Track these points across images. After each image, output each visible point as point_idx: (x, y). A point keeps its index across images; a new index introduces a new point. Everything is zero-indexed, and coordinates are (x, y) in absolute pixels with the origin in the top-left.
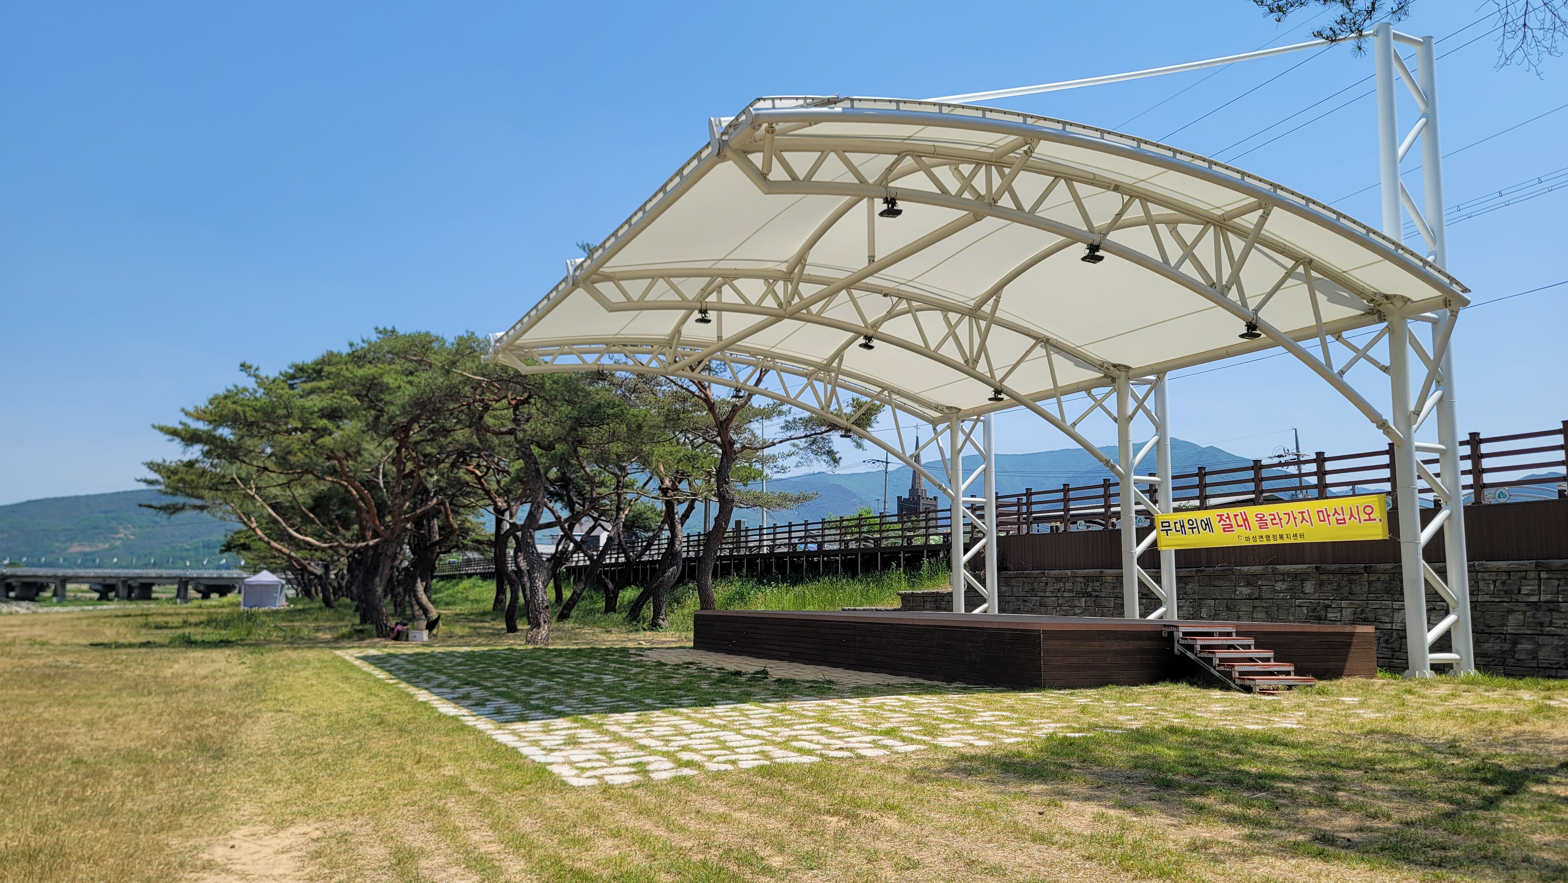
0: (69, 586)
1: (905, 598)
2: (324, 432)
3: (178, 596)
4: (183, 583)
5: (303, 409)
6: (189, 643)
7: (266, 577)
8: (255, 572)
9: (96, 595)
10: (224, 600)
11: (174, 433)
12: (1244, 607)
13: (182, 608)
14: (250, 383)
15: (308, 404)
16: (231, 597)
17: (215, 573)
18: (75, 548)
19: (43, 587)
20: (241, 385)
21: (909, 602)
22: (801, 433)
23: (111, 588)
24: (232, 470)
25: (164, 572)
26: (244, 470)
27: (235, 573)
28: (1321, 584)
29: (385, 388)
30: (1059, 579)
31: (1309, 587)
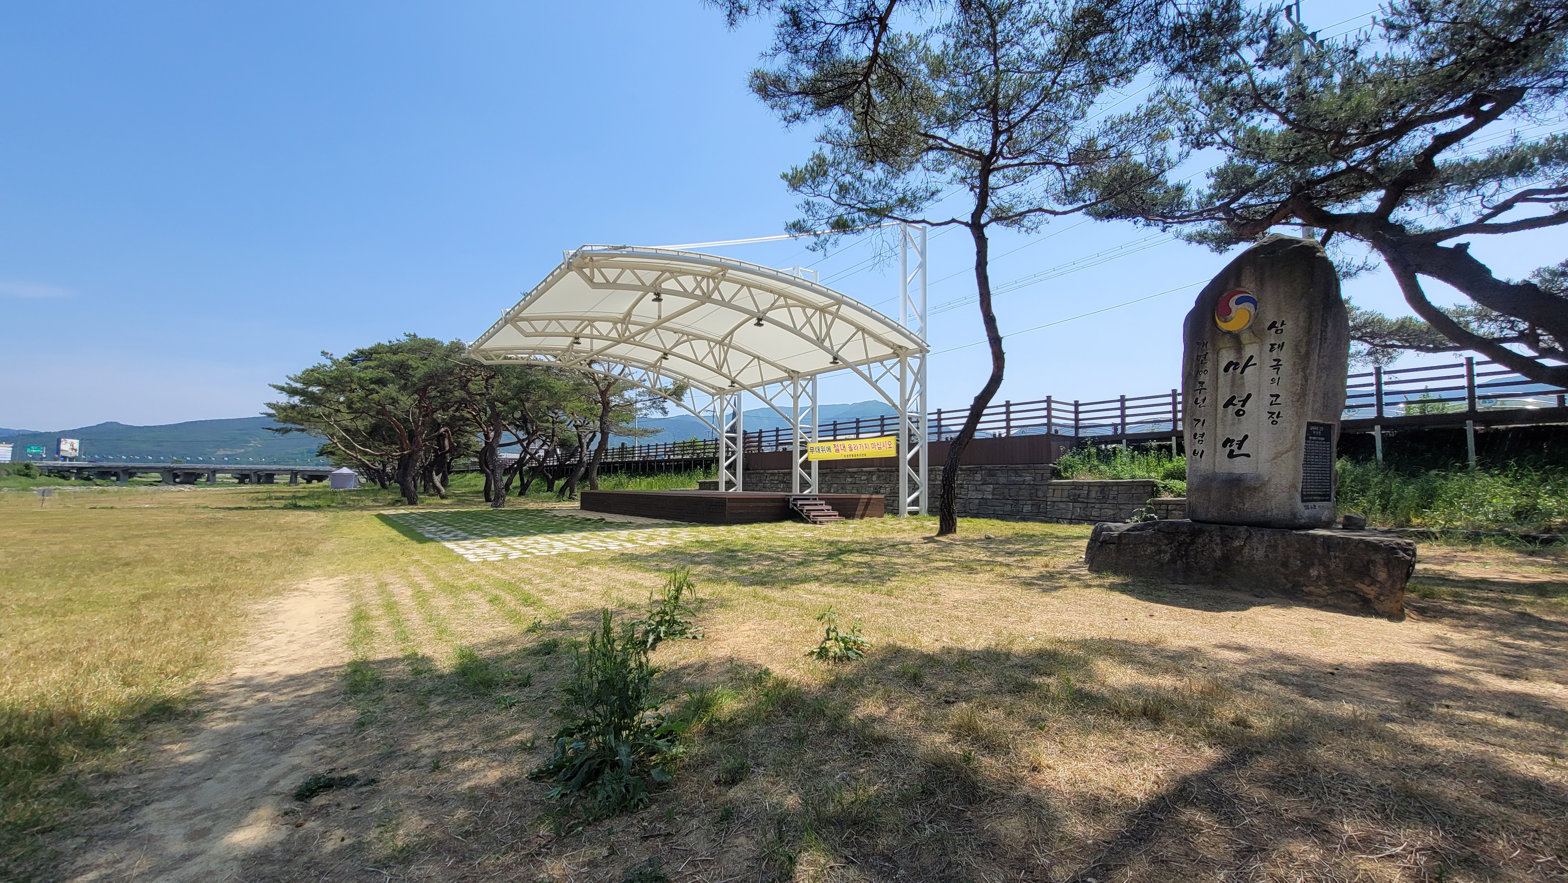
0: (218, 475)
1: (701, 484)
2: (372, 391)
3: (291, 482)
4: (294, 474)
5: (360, 378)
6: (296, 507)
7: (345, 470)
8: (340, 468)
9: (237, 481)
10: (321, 484)
11: (282, 389)
12: (849, 487)
13: (293, 488)
14: (329, 363)
15: (362, 375)
16: (326, 482)
17: (314, 468)
18: (221, 452)
19: (200, 476)
20: (322, 363)
21: (703, 486)
22: (647, 398)
23: (247, 476)
24: (320, 410)
25: (282, 467)
26: (327, 411)
27: (328, 468)
28: (879, 477)
29: (409, 367)
30: (772, 474)
31: (874, 478)
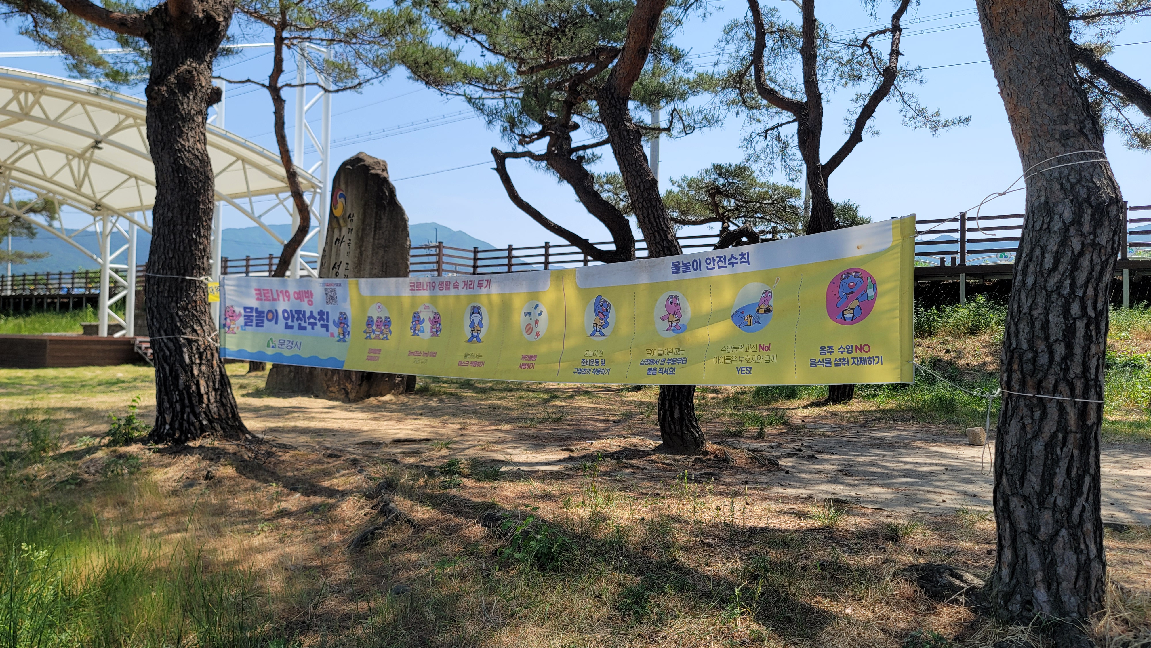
21: (85, 329)
